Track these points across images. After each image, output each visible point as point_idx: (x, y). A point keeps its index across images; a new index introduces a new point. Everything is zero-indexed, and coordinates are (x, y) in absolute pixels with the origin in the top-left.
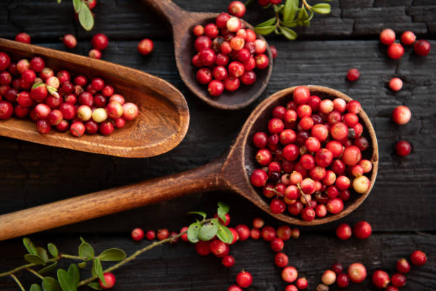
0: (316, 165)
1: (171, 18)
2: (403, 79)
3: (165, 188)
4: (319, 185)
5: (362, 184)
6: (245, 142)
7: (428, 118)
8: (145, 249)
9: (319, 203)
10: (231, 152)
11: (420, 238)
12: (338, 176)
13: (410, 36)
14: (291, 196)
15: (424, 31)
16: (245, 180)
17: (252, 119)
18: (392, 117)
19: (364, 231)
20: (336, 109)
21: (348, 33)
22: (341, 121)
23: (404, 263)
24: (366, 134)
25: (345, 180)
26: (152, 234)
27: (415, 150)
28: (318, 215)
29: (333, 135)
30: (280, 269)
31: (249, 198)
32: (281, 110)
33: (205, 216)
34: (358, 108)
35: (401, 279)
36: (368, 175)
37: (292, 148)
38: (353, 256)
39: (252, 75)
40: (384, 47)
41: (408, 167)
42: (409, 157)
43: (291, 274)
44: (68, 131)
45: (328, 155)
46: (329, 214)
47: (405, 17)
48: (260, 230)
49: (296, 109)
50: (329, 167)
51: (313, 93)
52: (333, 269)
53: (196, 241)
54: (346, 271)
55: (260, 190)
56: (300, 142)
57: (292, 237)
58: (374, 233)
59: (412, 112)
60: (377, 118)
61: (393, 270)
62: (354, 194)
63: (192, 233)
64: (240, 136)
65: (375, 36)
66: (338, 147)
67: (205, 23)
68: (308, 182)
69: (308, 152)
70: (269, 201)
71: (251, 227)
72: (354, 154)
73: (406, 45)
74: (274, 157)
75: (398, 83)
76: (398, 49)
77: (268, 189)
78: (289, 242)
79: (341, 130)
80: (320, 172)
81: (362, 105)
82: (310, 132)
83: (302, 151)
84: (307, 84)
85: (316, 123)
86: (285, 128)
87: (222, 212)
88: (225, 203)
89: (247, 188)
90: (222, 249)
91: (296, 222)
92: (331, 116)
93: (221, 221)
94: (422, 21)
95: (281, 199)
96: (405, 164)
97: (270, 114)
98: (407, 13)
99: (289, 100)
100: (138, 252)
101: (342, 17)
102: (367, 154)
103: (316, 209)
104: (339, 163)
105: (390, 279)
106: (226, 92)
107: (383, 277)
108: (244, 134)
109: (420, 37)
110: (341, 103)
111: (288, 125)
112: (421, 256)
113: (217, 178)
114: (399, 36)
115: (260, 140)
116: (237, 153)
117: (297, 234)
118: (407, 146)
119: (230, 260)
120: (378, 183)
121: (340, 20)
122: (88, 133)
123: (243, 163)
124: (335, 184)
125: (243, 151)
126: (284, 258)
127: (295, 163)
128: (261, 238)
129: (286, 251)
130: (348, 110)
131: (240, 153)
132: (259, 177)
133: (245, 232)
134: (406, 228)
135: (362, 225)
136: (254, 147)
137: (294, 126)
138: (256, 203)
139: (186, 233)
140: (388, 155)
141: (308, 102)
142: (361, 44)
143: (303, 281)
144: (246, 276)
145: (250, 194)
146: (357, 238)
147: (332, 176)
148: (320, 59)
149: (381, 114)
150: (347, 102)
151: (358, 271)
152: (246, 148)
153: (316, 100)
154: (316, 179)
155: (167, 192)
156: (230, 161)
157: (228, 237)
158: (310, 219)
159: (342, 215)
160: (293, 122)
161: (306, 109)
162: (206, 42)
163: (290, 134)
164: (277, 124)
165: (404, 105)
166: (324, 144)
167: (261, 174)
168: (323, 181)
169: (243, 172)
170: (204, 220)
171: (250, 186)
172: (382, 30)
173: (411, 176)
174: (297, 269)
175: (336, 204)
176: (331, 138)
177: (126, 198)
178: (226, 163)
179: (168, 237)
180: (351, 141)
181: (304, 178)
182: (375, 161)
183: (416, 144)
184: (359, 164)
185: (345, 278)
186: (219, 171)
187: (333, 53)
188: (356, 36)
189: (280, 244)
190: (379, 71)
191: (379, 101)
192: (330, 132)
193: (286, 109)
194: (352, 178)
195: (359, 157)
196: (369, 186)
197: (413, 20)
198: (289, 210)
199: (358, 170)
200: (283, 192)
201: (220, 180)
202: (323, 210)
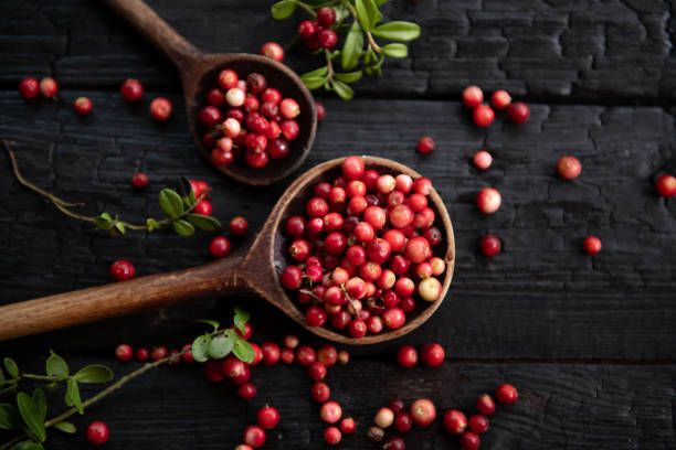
0: (368, 259)
2: (493, 154)
3: (163, 288)
4: (371, 288)
5: (430, 288)
6: (275, 229)
7: (526, 206)
8: (134, 374)
9: (373, 313)
10: (257, 241)
12: (398, 277)
13: (504, 98)
14: (332, 301)
15: (523, 91)
16: (273, 280)
17: (286, 199)
18: (475, 202)
19: (433, 356)
20: (398, 188)
21: (422, 89)
22: (404, 203)
23: (487, 401)
24: (439, 223)
25: (408, 283)
26: (144, 353)
27: (506, 249)
28: (371, 330)
29: (392, 221)
30: (318, 405)
31: (279, 305)
32: (326, 187)
33: (216, 326)
34: (427, 187)
36: (441, 278)
37: (338, 239)
38: (419, 390)
40: (469, 110)
41: (497, 272)
42: (498, 258)
43: (332, 412)
45: (384, 247)
46: (387, 328)
47: (497, 72)
48: (295, 351)
49: (346, 187)
50: (387, 264)
51: (369, 167)
52: (390, 406)
53: (205, 359)
54: (408, 410)
55: (294, 295)
56: (348, 230)
57: (339, 362)
58: (446, 359)
59: (503, 197)
60: (456, 205)
61: (473, 410)
62: (422, 303)
63: (197, 350)
64: (269, 221)
65: (456, 95)
66: (399, 238)
68: (356, 282)
69: (359, 243)
70: (304, 308)
71: (282, 347)
72: (421, 248)
73: (498, 109)
74: (313, 251)
75: (486, 159)
76: (486, 113)
77: (302, 291)
78: (335, 369)
79: (404, 215)
80: (373, 270)
81: (434, 184)
82: (362, 216)
83: (350, 243)
84: (362, 155)
85: (370, 205)
86: (330, 211)
87: (240, 321)
88: (245, 309)
89: (275, 291)
90: (239, 370)
91: (341, 338)
92: (391, 196)
93: (238, 332)
94: (521, 78)
95: (320, 306)
96: (493, 267)
97: (311, 191)
98: (500, 67)
99: (338, 175)
100: (125, 379)
101: (414, 68)
102: (439, 250)
103: (368, 322)
104: (400, 259)
105: (468, 421)
107: (459, 420)
108: (274, 219)
109: (515, 98)
110: (406, 181)
111: (333, 207)
112: (511, 392)
113: (235, 276)
114: (489, 97)
115: (296, 227)
116: (265, 244)
117: (345, 358)
118: (495, 244)
119: (250, 390)
120: (456, 291)
121: (410, 73)
123: (272, 257)
124: (395, 288)
125: (273, 242)
126: (326, 390)
127: (340, 258)
128: (296, 361)
129: (327, 380)
130: (415, 189)
131: (268, 244)
132: (292, 276)
133: (274, 354)
134: (493, 354)
135: (432, 347)
136: (288, 235)
137: (344, 208)
138: (287, 311)
139: (191, 349)
140: (470, 255)
141: (362, 178)
142: (438, 105)
143: (349, 423)
144: (271, 414)
145: (280, 299)
146: (424, 362)
147: (390, 278)
148: (382, 123)
149: (463, 199)
150: (413, 179)
151: (425, 410)
152: (276, 237)
153: (373, 175)
154: (367, 279)
155: (167, 294)
156: (254, 254)
157: (248, 354)
158: (357, 334)
159: (403, 331)
160: (340, 203)
161: (359, 186)
163: (336, 219)
164: (319, 205)
165: (493, 187)
166: (380, 232)
167: (295, 272)
168: (378, 282)
169: (271, 270)
170: (215, 332)
171: (280, 289)
172: (465, 87)
173: (500, 284)
174: (341, 406)
175: (397, 316)
176: (390, 225)
177: (110, 300)
178: (248, 257)
179: (165, 356)
180: (414, 231)
181: (351, 277)
182: (450, 259)
183: (508, 242)
184: (427, 260)
185: (406, 420)
186: (238, 267)
187: (400, 117)
188: (432, 95)
189: (322, 370)
190: (461, 141)
191: (459, 181)
192: (388, 217)
193: (332, 186)
194: (418, 280)
195: (427, 252)
196: (440, 292)
197: (509, 76)
198: (332, 323)
199: (427, 269)
200: (323, 296)
201: (240, 279)
202: (377, 324)
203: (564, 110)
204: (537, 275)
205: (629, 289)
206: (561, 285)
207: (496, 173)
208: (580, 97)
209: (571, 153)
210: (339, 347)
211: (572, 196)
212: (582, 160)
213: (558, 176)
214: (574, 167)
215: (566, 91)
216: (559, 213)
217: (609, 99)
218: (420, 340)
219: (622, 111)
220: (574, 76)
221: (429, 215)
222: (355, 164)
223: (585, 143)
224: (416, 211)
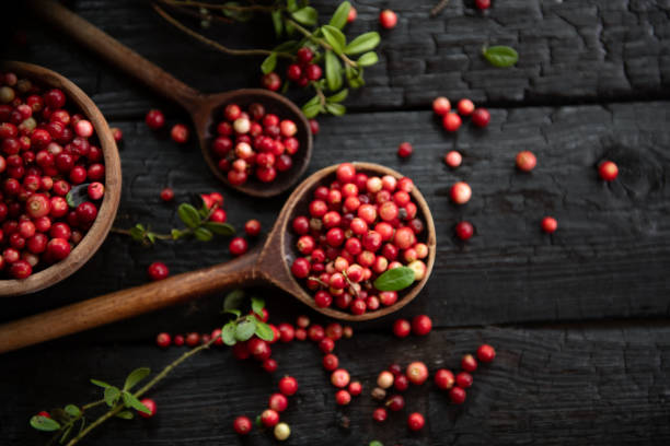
0: (363, 249)
2: (462, 153)
3: (194, 284)
4: (368, 273)
5: (417, 270)
6: (284, 229)
7: (492, 196)
9: (370, 293)
10: (269, 240)
11: (489, 331)
12: (389, 262)
13: (468, 105)
14: (336, 285)
15: (483, 99)
16: (284, 269)
17: (291, 203)
18: (449, 194)
19: (421, 325)
20: (385, 187)
21: (398, 102)
22: (390, 200)
23: (470, 360)
24: (420, 215)
25: (397, 266)
26: (181, 339)
27: (478, 231)
28: (370, 309)
29: (382, 215)
30: (329, 372)
31: (290, 291)
32: (323, 191)
33: (238, 314)
34: (409, 186)
35: (467, 378)
36: (425, 260)
37: (336, 233)
38: (412, 355)
40: (439, 118)
41: (472, 252)
42: (473, 240)
43: (342, 378)
45: (376, 238)
46: (382, 305)
47: (461, 84)
48: (307, 329)
49: (341, 189)
50: (380, 252)
51: (359, 172)
52: (390, 370)
53: (232, 343)
54: (404, 372)
55: (303, 282)
56: (345, 225)
57: (344, 336)
58: (434, 328)
59: (473, 190)
60: (435, 199)
61: (458, 368)
63: (227, 335)
64: (279, 222)
65: (427, 106)
66: (387, 229)
68: (355, 268)
69: (355, 235)
70: (313, 292)
71: (296, 327)
72: (405, 236)
73: (463, 115)
74: (317, 244)
75: (456, 158)
76: (453, 119)
77: (310, 278)
78: (341, 343)
79: (390, 210)
80: (368, 257)
81: (415, 183)
82: (356, 213)
83: (347, 236)
84: (351, 161)
85: (362, 203)
86: (328, 211)
87: (257, 308)
88: (260, 297)
89: (288, 280)
90: (261, 348)
91: (345, 316)
92: (379, 195)
93: (257, 316)
94: (480, 88)
95: (326, 290)
96: (468, 248)
97: (312, 195)
98: (463, 79)
99: (333, 179)
101: (390, 85)
102: (422, 237)
103: (367, 301)
104: (390, 247)
105: (455, 378)
107: (448, 377)
108: (283, 220)
109: (478, 105)
110: (391, 181)
111: (331, 207)
112: (488, 351)
113: (253, 270)
114: (455, 105)
115: (301, 226)
116: (276, 241)
117: (349, 332)
118: (467, 228)
119: (272, 364)
120: (439, 271)
121: (388, 90)
123: (283, 252)
124: (387, 270)
125: (283, 239)
126: (333, 360)
127: (340, 248)
128: (309, 340)
129: (335, 352)
130: (398, 188)
131: (279, 241)
132: (301, 267)
133: (289, 332)
134: (472, 322)
135: (420, 319)
136: (295, 233)
137: (337, 207)
138: (299, 296)
139: (220, 336)
140: (448, 239)
141: (353, 181)
142: (414, 115)
143: (356, 386)
144: (289, 382)
145: (292, 287)
146: (416, 335)
147: (383, 262)
148: (367, 133)
149: (439, 193)
150: (397, 180)
151: (418, 370)
152: (286, 236)
153: (362, 178)
154: (364, 265)
155: (197, 288)
156: (268, 250)
157: (268, 333)
158: (359, 312)
159: (396, 307)
160: (336, 204)
161: (351, 188)
163: (334, 217)
164: (319, 206)
165: (464, 181)
166: (372, 226)
167: (302, 263)
168: (373, 267)
169: (283, 263)
170: (238, 319)
171: (292, 279)
172: (435, 98)
173: (475, 262)
174: (349, 372)
175: (390, 296)
176: (380, 219)
177: (151, 297)
178: (263, 253)
180: (402, 222)
181: (350, 264)
182: (431, 244)
183: (479, 225)
184: (413, 246)
185: (402, 380)
186: (257, 264)
187: (381, 127)
188: (407, 107)
189: (330, 344)
190: (435, 144)
191: (435, 179)
192: (378, 212)
193: (329, 190)
194: (405, 263)
195: (412, 239)
196: (425, 272)
197: (471, 86)
198: (336, 303)
199: (412, 254)
200: (328, 282)
201: (257, 273)
202: (375, 302)
203: (518, 112)
204: (505, 252)
205: (582, 259)
206: (525, 260)
207: (465, 169)
208: (531, 101)
209: (527, 148)
210: (344, 324)
211: (531, 185)
212: (536, 154)
213: (519, 171)
214: (529, 160)
215: (519, 96)
216: (519, 200)
217: (555, 101)
218: (411, 313)
219: (568, 110)
220: (526, 84)
221: (412, 208)
222: (347, 169)
223: (538, 139)
224: (399, 205)
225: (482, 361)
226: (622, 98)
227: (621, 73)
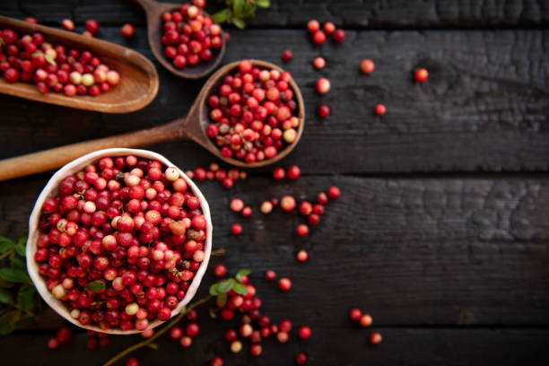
0: (255, 119)
1: (146, 7)
2: (326, 60)
4: (257, 135)
5: (290, 135)
6: (202, 104)
7: (343, 89)
9: (259, 149)
10: (192, 111)
11: (336, 178)
12: (272, 129)
13: (330, 27)
14: (236, 143)
15: (340, 23)
16: (201, 132)
17: (207, 86)
18: (315, 87)
19: (293, 172)
20: (272, 78)
21: (284, 23)
22: (275, 86)
23: (323, 196)
24: (295, 98)
25: (278, 132)
27: (333, 112)
28: (259, 158)
29: (268, 96)
31: (205, 146)
32: (230, 79)
34: (288, 77)
35: (320, 208)
36: (296, 129)
37: (237, 107)
38: (285, 192)
39: (208, 52)
40: (311, 34)
41: (328, 125)
42: (328, 118)
43: (238, 205)
44: (63, 92)
45: (264, 111)
46: (266, 158)
47: (327, 12)
48: (215, 172)
49: (242, 77)
50: (266, 121)
51: (254, 67)
52: (270, 201)
54: (280, 204)
55: (214, 140)
56: (243, 102)
57: (240, 179)
58: (302, 175)
59: (331, 84)
60: (306, 89)
61: (315, 202)
62: (285, 144)
64: (198, 99)
65: (303, 26)
66: (272, 106)
67: (172, 12)
68: (249, 132)
69: (249, 109)
70: (220, 148)
71: (207, 169)
72: (284, 112)
73: (328, 34)
74: (224, 115)
75: (321, 62)
76: (321, 36)
77: (218, 138)
78: (237, 182)
79: (274, 93)
80: (258, 125)
82: (251, 94)
83: (244, 109)
85: (256, 88)
86: (232, 92)
89: (204, 138)
91: (241, 164)
92: (267, 83)
94: (340, 16)
95: (229, 146)
96: (325, 123)
97: (222, 81)
98: (328, 9)
99: (237, 71)
101: (280, 11)
102: (295, 113)
103: (256, 154)
104: (273, 119)
105: (312, 208)
106: (188, 66)
107: (308, 208)
108: (202, 97)
109: (337, 27)
110: (276, 74)
111: (234, 90)
112: (335, 191)
113: (181, 131)
114: (322, 27)
115: (214, 101)
116: (197, 112)
117: (243, 175)
118: (326, 109)
120: (305, 138)
121: (277, 14)
122: (79, 94)
123: (201, 119)
124: (271, 135)
125: (201, 110)
127: (240, 118)
128: (215, 179)
130: (281, 79)
131: (199, 112)
132: (212, 130)
133: (202, 173)
134: (326, 172)
135: (292, 168)
136: (209, 107)
137: (240, 90)
138: (210, 149)
140: (313, 116)
141: (250, 72)
142: (294, 33)
143: (247, 211)
145: (206, 143)
146: (289, 179)
147: (268, 128)
148: (262, 43)
149: (309, 85)
150: (280, 73)
151: (289, 202)
152: (204, 108)
153: (257, 71)
154: (255, 130)
156: (191, 118)
158: (250, 161)
159: (276, 159)
160: (238, 88)
161: (249, 77)
162: (172, 25)
163: (236, 97)
164: (226, 89)
165: (326, 78)
166: (262, 103)
167: (214, 127)
168: (260, 131)
169: (201, 126)
171: (206, 137)
172: (308, 21)
173: (330, 132)
174: (244, 201)
175: (271, 150)
176: (267, 99)
178: (188, 119)
180: (281, 102)
181: (245, 129)
182: (301, 118)
183: (334, 108)
184: (289, 119)
186: (182, 126)
188: (290, 27)
189: (230, 182)
190: (307, 52)
191: (306, 75)
192: (266, 95)
193: (234, 77)
194: (283, 130)
195: (288, 114)
196: (296, 136)
197: (333, 14)
198: (235, 155)
199: (288, 124)
200: (229, 140)
201: (184, 132)
202: (261, 155)
203: (364, 34)
204: (349, 127)
205: (400, 134)
206: (362, 132)
207: (327, 70)
208: (374, 26)
209: (368, 57)
210: (240, 169)
211: (369, 82)
212: (375, 61)
213: (362, 73)
214: (369, 66)
215: (365, 23)
216: (360, 92)
217: (389, 27)
218: (286, 164)
219: (397, 34)
220: (369, 14)
221: (289, 93)
222: (246, 64)
223: (376, 52)
224: (281, 90)
225: (331, 198)
226: (434, 27)
227: (433, 10)
